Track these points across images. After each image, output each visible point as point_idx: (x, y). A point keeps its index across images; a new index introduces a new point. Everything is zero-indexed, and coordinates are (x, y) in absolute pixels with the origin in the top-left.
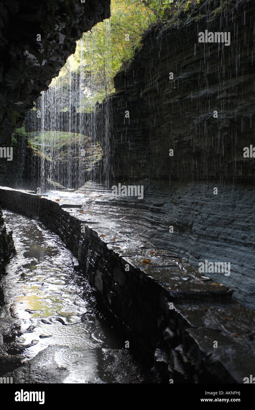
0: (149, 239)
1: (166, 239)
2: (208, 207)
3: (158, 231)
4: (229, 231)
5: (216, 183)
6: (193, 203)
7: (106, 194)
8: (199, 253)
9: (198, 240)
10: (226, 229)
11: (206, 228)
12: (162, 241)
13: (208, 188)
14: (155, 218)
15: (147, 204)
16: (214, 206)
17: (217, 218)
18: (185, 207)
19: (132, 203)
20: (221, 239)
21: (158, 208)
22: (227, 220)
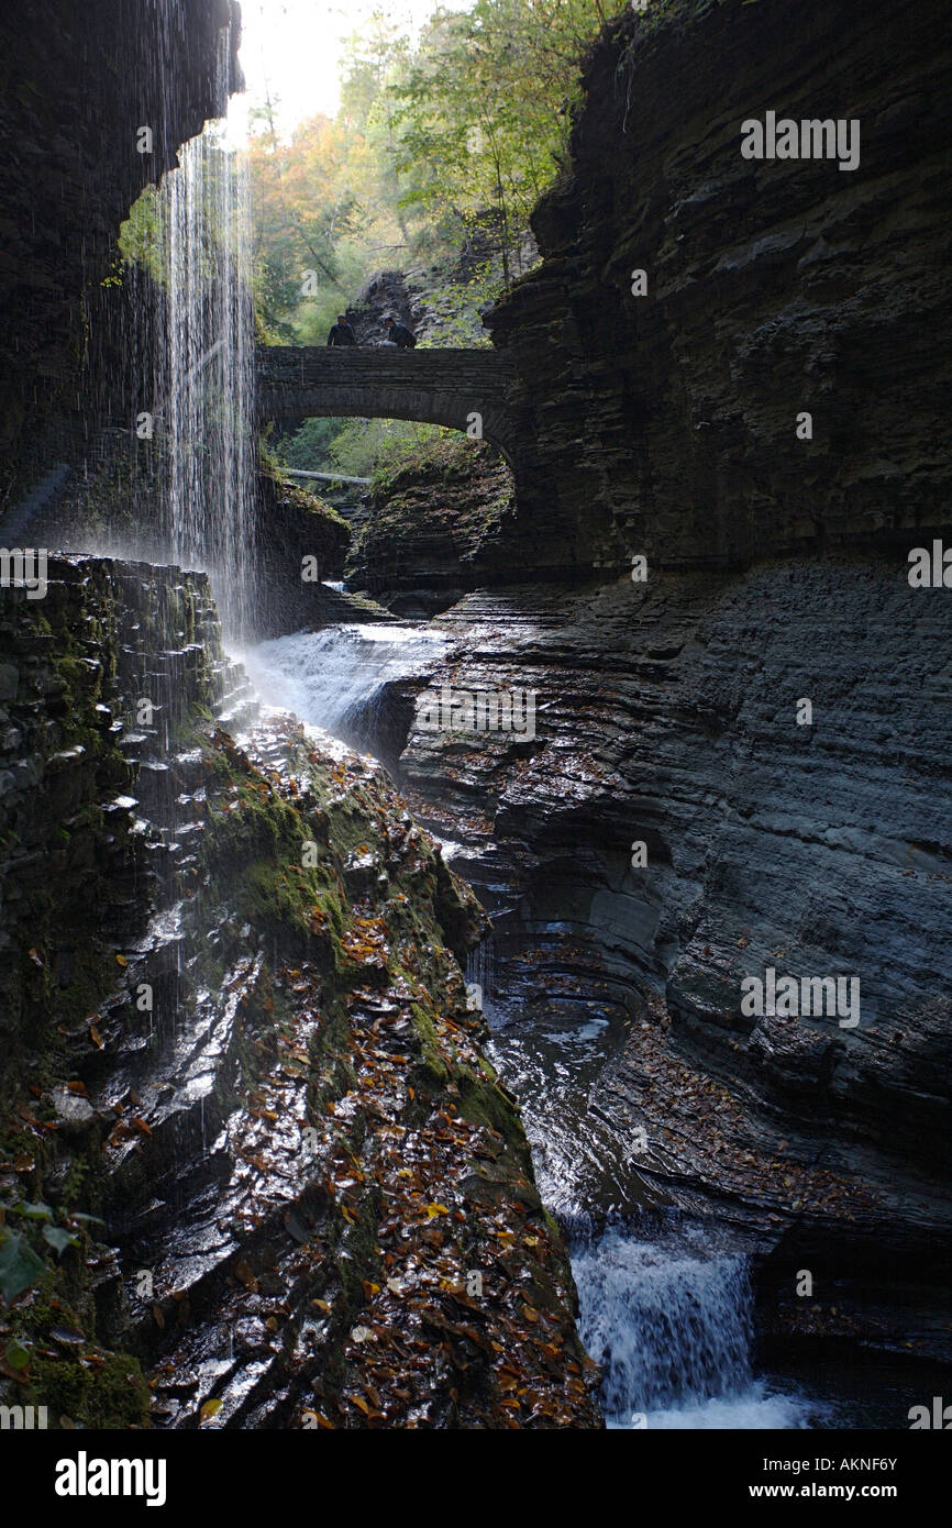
0: (615, 764)
1: (666, 763)
2: (786, 643)
3: (647, 736)
4: (842, 716)
5: (818, 560)
6: (744, 632)
7: (516, 630)
8: (752, 798)
9: (751, 754)
10: (834, 712)
11: (776, 712)
12: (654, 768)
13: (792, 577)
14: (645, 695)
15: (635, 652)
16: (802, 636)
17: (807, 676)
18: (724, 647)
19: (590, 655)
20: (818, 746)
21: (661, 662)
22: (838, 680)
